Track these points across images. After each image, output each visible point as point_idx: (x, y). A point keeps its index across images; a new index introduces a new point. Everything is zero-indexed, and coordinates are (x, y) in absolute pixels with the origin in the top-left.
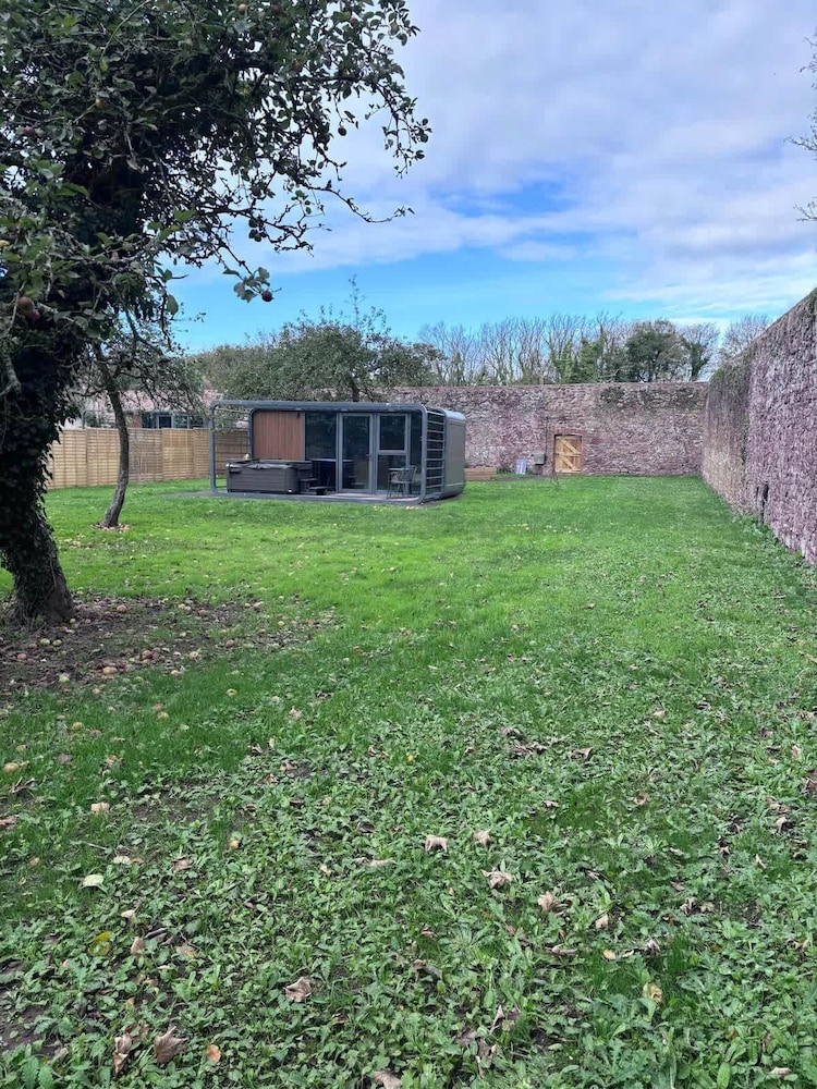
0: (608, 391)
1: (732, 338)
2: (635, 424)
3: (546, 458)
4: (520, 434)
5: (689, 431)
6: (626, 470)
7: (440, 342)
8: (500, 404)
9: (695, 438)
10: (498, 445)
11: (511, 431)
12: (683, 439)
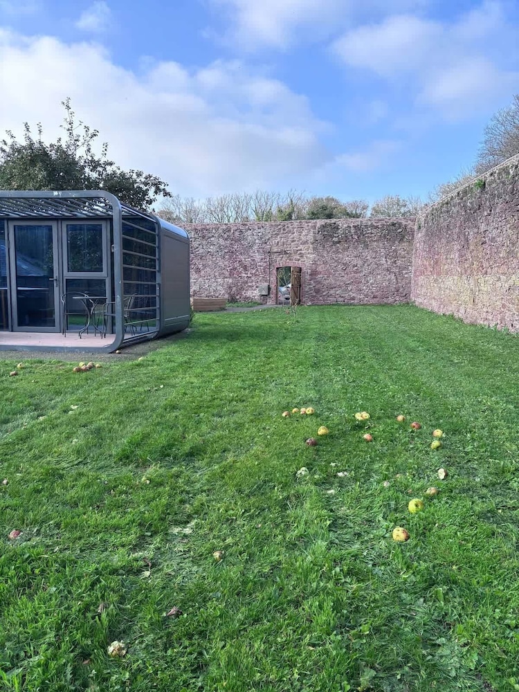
0: (324, 226)
1: (376, 211)
2: (348, 257)
3: (269, 289)
4: (245, 268)
5: (399, 263)
6: (342, 299)
7: (177, 210)
8: (226, 239)
9: (405, 268)
10: (225, 278)
11: (237, 265)
12: (394, 270)
